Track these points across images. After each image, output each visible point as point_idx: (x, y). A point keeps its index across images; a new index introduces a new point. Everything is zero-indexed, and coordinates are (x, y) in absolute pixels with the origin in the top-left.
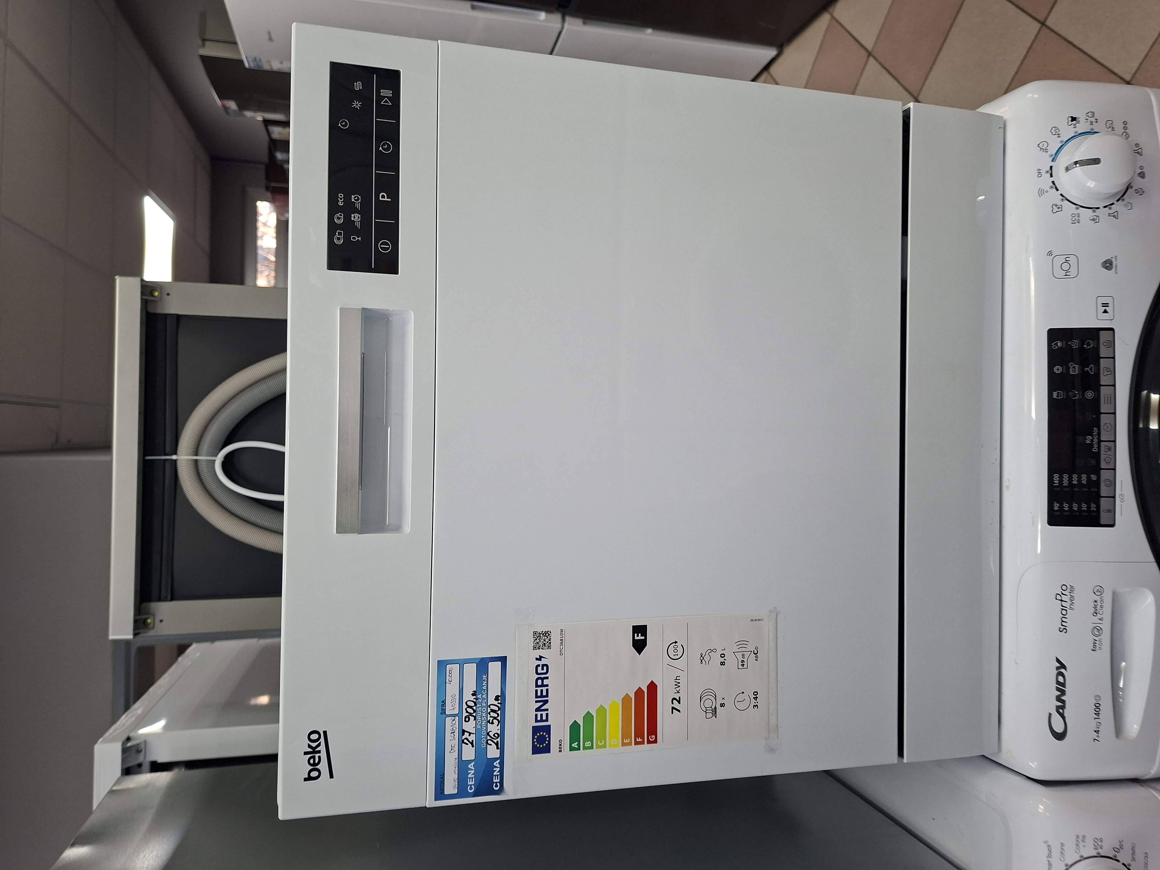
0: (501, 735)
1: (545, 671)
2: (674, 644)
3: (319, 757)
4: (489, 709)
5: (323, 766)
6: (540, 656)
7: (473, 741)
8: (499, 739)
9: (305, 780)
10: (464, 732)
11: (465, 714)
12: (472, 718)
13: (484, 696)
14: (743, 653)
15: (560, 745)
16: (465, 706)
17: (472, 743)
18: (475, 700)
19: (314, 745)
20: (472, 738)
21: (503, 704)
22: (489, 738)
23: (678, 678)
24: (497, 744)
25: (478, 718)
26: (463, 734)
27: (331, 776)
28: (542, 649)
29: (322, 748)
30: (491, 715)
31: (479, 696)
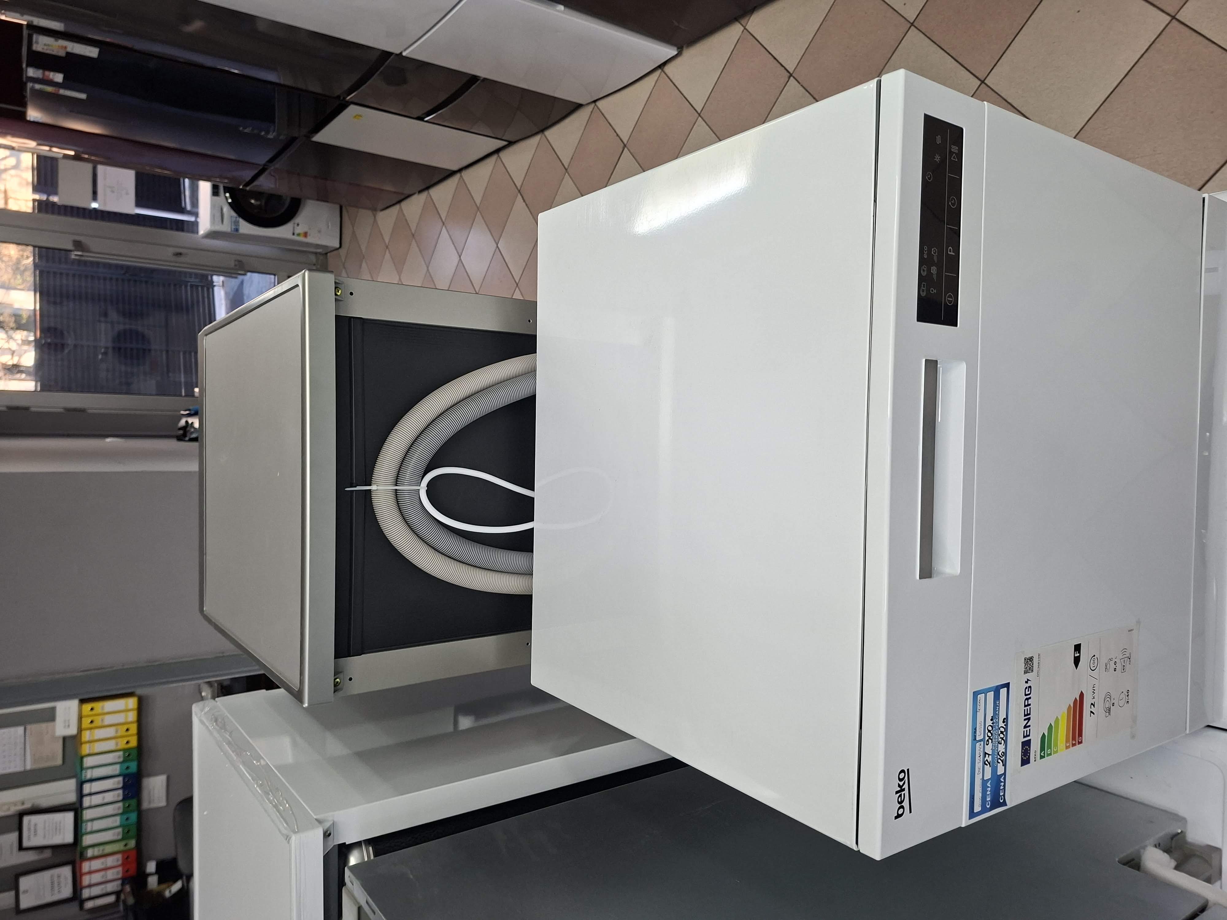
0: (1005, 754)
1: (1029, 692)
2: (1093, 658)
3: (904, 794)
4: (999, 731)
5: (906, 804)
6: (1027, 679)
7: (990, 761)
8: (1004, 757)
9: (896, 818)
10: (986, 753)
11: (987, 738)
12: (990, 741)
13: (997, 720)
14: (1124, 659)
15: (1035, 755)
16: (987, 731)
17: (989, 764)
18: (992, 725)
19: (901, 783)
20: (989, 759)
21: (1006, 725)
22: (999, 757)
23: (1094, 686)
24: (1002, 761)
25: (994, 740)
26: (985, 757)
27: (910, 812)
28: (1029, 673)
29: (906, 786)
30: (1001, 737)
31: (994, 721)
